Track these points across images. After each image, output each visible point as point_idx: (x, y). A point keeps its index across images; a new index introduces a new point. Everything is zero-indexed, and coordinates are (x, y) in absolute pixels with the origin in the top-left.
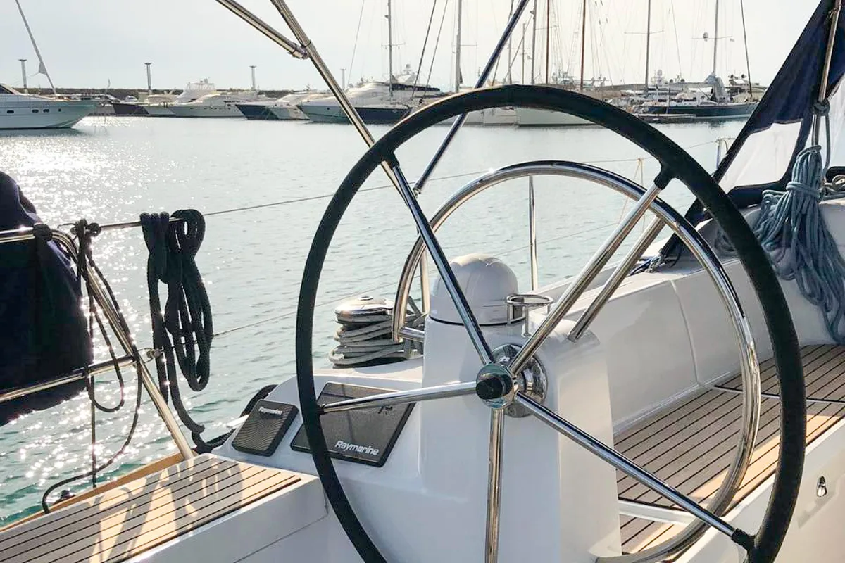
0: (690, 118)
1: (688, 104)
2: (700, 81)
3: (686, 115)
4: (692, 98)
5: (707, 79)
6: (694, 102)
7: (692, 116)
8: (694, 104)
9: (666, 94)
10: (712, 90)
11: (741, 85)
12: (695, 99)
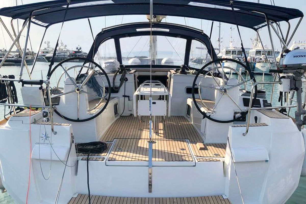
0: (12, 64)
1: (11, 59)
2: (14, 51)
3: (11, 63)
4: (12, 57)
5: (17, 50)
6: (13, 58)
7: (13, 63)
8: (13, 59)
9: (2, 55)
10: (19, 54)
11: (28, 52)
12: (13, 57)
